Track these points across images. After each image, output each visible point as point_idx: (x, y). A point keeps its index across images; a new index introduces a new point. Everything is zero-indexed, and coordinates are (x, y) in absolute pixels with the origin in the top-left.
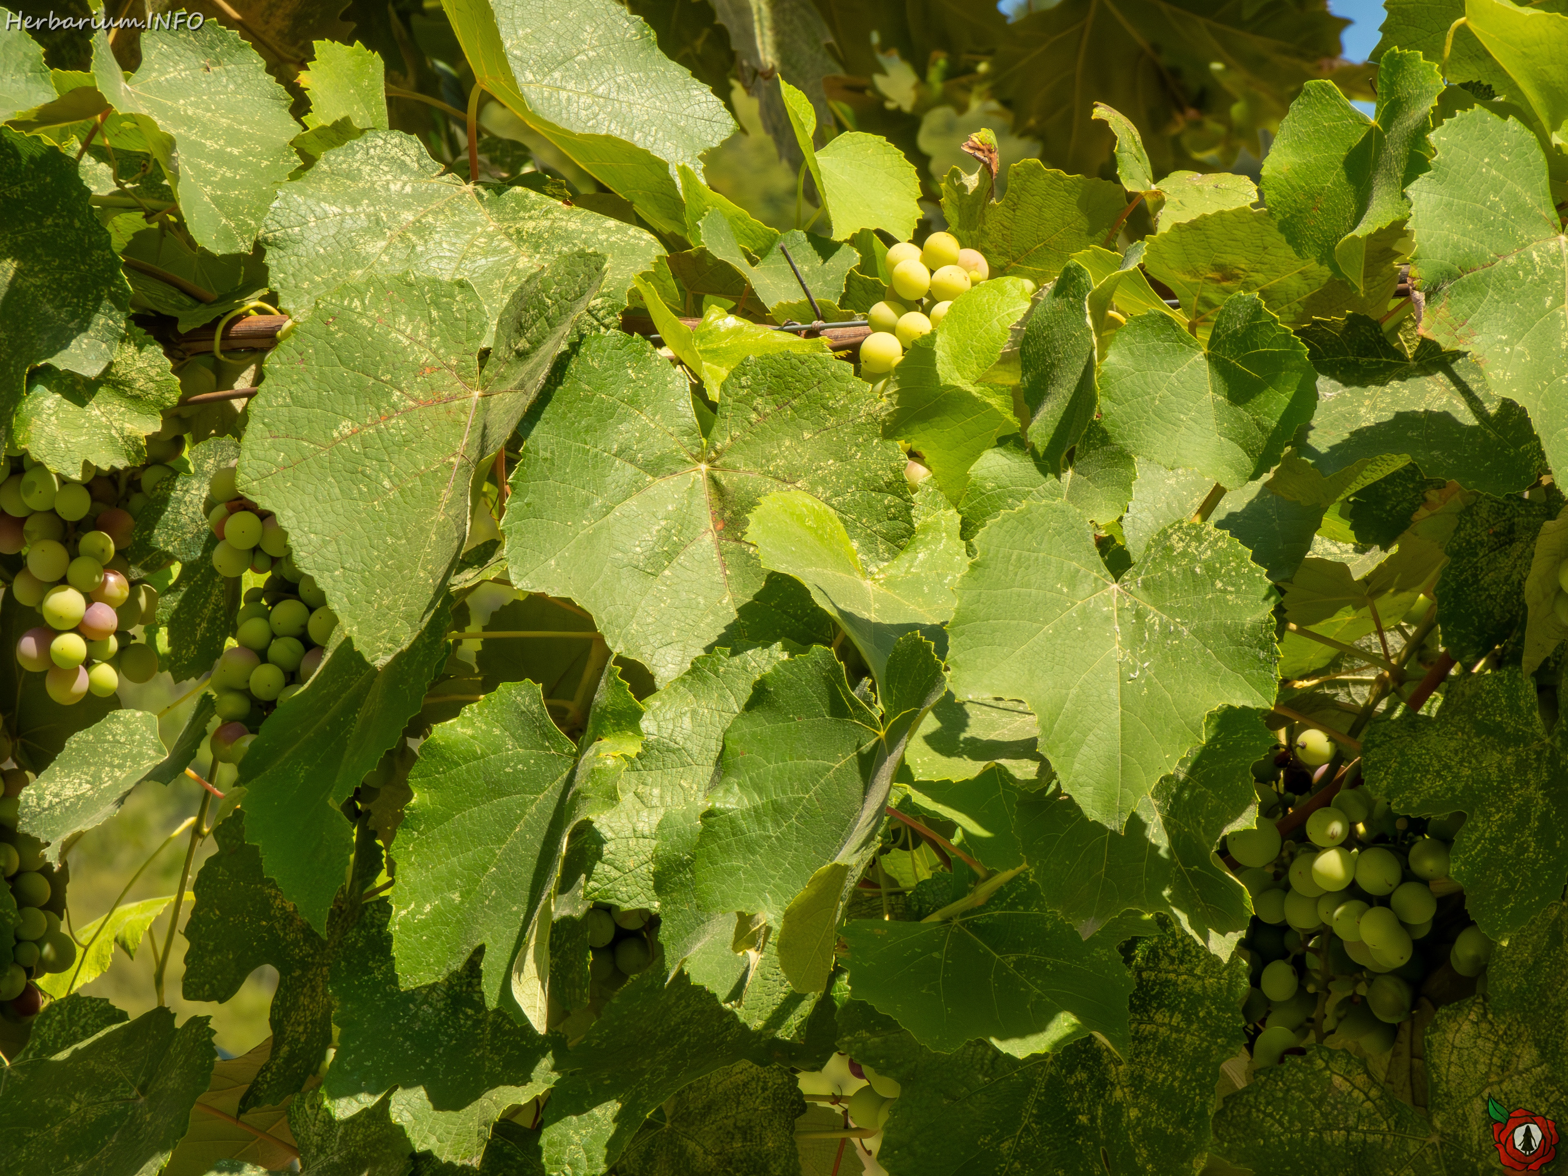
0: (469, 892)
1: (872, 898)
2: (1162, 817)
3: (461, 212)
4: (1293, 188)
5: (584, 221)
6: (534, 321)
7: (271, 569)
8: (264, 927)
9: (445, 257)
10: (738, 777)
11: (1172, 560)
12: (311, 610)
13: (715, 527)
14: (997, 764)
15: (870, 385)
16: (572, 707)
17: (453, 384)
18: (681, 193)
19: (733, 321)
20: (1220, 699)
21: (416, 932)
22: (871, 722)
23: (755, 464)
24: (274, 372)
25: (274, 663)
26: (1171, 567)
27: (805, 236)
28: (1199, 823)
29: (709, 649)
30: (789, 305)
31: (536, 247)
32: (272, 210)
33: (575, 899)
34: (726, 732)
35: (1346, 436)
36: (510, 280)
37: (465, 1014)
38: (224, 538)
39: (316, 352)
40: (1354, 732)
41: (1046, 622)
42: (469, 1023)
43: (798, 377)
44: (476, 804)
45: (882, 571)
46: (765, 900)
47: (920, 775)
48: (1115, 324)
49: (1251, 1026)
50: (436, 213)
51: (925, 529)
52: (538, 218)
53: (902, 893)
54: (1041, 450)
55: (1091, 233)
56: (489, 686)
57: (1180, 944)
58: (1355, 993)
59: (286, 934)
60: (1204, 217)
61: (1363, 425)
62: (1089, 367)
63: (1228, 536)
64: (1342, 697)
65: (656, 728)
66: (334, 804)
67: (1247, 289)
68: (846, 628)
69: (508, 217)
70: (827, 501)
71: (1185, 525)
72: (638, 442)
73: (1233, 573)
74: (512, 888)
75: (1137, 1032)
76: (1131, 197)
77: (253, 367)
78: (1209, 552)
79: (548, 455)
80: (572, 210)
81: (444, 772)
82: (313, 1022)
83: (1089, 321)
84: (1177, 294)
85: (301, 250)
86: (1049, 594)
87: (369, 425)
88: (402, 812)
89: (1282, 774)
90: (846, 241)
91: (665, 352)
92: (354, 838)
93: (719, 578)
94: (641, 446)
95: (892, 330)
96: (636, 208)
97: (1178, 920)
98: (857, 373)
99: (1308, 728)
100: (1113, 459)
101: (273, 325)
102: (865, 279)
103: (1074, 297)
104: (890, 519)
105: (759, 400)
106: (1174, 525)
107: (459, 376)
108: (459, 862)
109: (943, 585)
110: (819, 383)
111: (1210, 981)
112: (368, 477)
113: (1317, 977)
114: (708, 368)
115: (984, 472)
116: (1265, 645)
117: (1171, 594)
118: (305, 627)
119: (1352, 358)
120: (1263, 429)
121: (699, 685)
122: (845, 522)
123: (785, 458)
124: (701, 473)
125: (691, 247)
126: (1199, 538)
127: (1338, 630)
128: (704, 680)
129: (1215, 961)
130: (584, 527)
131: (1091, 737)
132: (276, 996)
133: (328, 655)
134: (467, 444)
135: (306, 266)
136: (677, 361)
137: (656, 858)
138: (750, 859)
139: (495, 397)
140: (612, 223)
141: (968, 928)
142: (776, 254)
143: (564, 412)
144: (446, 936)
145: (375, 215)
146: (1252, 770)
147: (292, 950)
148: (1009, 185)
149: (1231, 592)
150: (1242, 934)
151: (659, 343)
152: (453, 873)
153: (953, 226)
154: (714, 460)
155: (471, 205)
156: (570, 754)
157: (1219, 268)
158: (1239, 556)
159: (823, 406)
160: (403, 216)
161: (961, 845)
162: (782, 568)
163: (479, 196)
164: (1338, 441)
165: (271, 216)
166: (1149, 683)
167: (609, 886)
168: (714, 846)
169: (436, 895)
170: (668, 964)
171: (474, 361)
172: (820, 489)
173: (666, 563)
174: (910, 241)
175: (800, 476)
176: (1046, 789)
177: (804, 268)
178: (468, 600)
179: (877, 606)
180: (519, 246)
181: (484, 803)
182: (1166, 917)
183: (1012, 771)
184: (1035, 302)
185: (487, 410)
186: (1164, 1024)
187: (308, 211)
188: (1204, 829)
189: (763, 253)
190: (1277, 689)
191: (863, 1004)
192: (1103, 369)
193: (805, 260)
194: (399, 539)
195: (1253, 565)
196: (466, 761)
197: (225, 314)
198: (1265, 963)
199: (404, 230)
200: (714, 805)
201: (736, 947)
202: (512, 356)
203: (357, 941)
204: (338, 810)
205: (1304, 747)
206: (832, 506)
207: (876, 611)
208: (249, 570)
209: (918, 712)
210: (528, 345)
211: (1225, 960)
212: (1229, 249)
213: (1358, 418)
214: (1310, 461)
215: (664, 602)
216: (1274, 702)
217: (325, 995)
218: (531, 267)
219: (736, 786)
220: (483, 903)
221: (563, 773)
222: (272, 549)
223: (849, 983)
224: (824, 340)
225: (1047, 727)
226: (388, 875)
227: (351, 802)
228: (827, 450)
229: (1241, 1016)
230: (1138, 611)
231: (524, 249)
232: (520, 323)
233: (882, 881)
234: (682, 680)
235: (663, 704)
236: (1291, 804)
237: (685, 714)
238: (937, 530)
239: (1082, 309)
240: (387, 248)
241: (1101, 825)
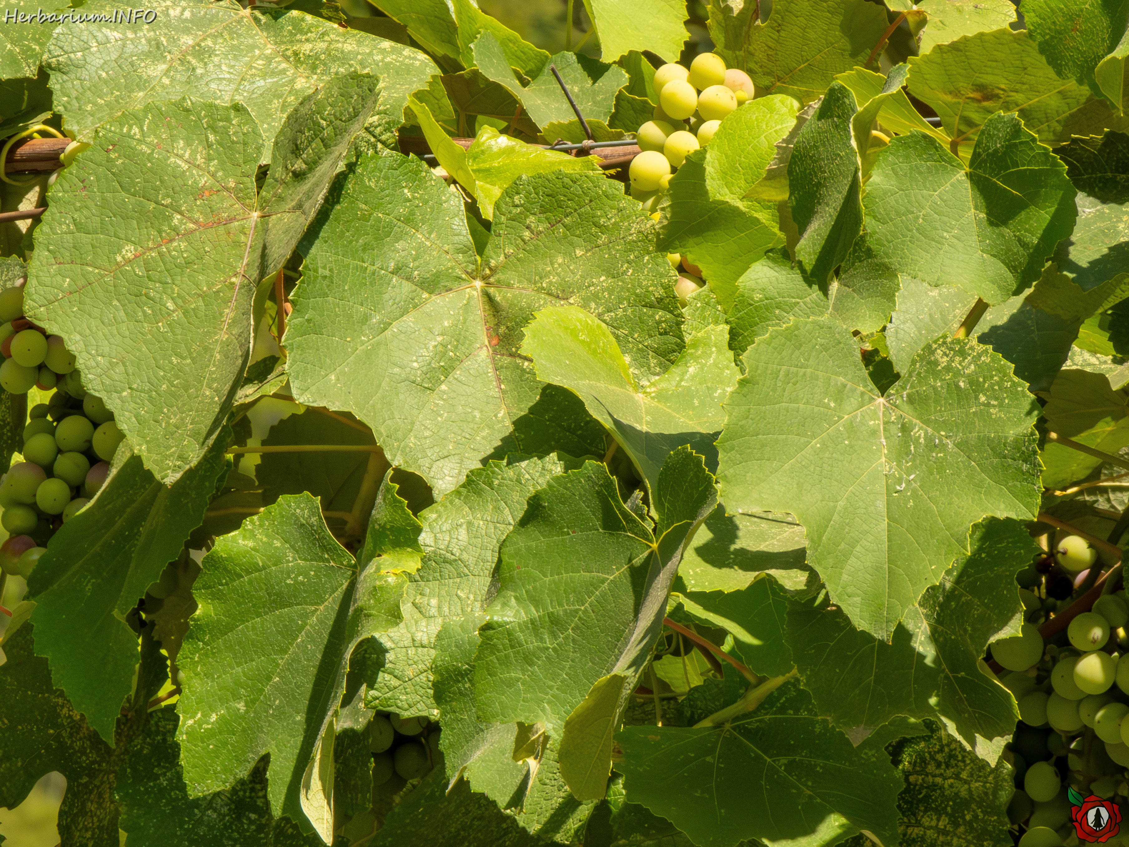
0: (253, 702)
1: (644, 704)
2: (929, 625)
3: (239, 36)
4: (1052, 10)
5: (359, 43)
6: (310, 143)
7: (56, 385)
8: (52, 735)
9: (224, 79)
10: (514, 591)
11: (936, 375)
12: (96, 425)
13: (489, 342)
14: (768, 575)
15: (641, 204)
16: (351, 519)
17: (231, 206)
18: (454, 16)
19: (504, 141)
20: (984, 511)
21: (203, 742)
22: (645, 535)
23: (529, 281)
24: (58, 200)
25: (60, 477)
26: (935, 381)
27: (574, 57)
28: (965, 630)
29: (485, 461)
30: (560, 125)
31: (314, 68)
32: (55, 35)
33: (356, 712)
34: (502, 545)
35: (1105, 251)
36: (289, 100)
37: (249, 819)
38: (10, 356)
39: (98, 180)
40: (1114, 538)
41: (814, 436)
42: (253, 827)
43: (571, 196)
44: (259, 615)
45: (653, 384)
46: (543, 710)
47: (692, 586)
48: (878, 142)
49: (1016, 827)
50: (215, 37)
51: (695, 345)
52: (315, 40)
53: (674, 699)
54: (808, 268)
55: (854, 54)
56: (269, 499)
57: (946, 749)
58: (1116, 794)
59: (73, 742)
60: (965, 39)
61: (1122, 240)
62: (854, 188)
63: (991, 351)
64: (1102, 504)
65: (432, 539)
66: (119, 615)
67: (1007, 109)
68: (619, 438)
69: (285, 40)
70: (599, 316)
71: (949, 340)
72: (414, 260)
73: (996, 387)
74: (295, 698)
75: (905, 835)
76: (893, 16)
77: (37, 189)
78: (972, 367)
79: (327, 273)
80: (348, 32)
81: (227, 584)
82: (101, 828)
83: (854, 143)
84: (938, 114)
85: (85, 75)
86: (816, 409)
87: (151, 249)
88: (187, 624)
89: (1043, 580)
90: (615, 62)
91: (439, 172)
92: (139, 648)
93: (495, 392)
94: (417, 263)
95: (660, 148)
96: (410, 31)
97: (945, 726)
98: (627, 192)
99: (1068, 534)
100: (877, 270)
101: (56, 148)
102: (634, 99)
103: (839, 117)
104: (661, 334)
105: (532, 218)
106: (938, 340)
107: (238, 198)
108: (244, 672)
109: (713, 399)
110: (591, 201)
111: (976, 785)
112: (152, 299)
113: (1081, 778)
114: (481, 187)
115: (751, 284)
116: (1029, 458)
117: (935, 408)
118: (90, 442)
119: (1110, 174)
120: (1024, 245)
121: (474, 497)
122: (617, 337)
123: (558, 274)
124: (476, 290)
125: (464, 69)
126: (962, 353)
127: (1099, 440)
128: (479, 492)
129: (981, 765)
130: (363, 343)
131: (858, 548)
132: (64, 803)
133: (114, 472)
134: (247, 265)
135: (89, 89)
136: (452, 181)
137: (435, 669)
138: (528, 670)
139: (274, 217)
140: (387, 44)
141: (740, 733)
142: (546, 75)
143: (342, 231)
144: (232, 745)
145: (155, 40)
146: (1017, 579)
147: (80, 758)
148: (774, 7)
149: (994, 406)
150: (1009, 738)
151: (433, 163)
152: (238, 684)
153: (719, 47)
154: (489, 277)
155: (249, 28)
156: (349, 566)
157: (980, 88)
158: (1001, 370)
159: (595, 225)
160: (182, 40)
161: (732, 652)
162: (557, 381)
163: (256, 20)
164: (1097, 256)
165: (54, 42)
166: (915, 495)
167: (389, 695)
168: (493, 658)
169: (222, 705)
170: (448, 772)
171: (251, 183)
172: (593, 305)
173: (443, 378)
174: (677, 62)
175: (573, 292)
176: (815, 598)
177: (574, 89)
178: (249, 414)
179: (648, 418)
180: (296, 67)
181: (266, 613)
182: (932, 723)
183: (781, 582)
184: (801, 120)
185: (266, 231)
186: (930, 828)
187: (90, 37)
188: (971, 637)
189: (535, 73)
190: (1039, 501)
191: (638, 808)
192: (868, 189)
193: (575, 81)
194: (184, 358)
195: (1016, 379)
196: (248, 573)
197: (10, 138)
198: (1029, 764)
199: (184, 53)
200: (492, 618)
201: (516, 757)
202: (289, 178)
203: (142, 748)
204: (123, 621)
205: (1064, 553)
206: (604, 321)
207: (648, 423)
208: (35, 387)
209: (691, 524)
210: (304, 166)
211: (993, 765)
212: (989, 70)
213: (1117, 233)
214: (1071, 276)
215: (441, 416)
216: (1036, 514)
217: (112, 802)
218: (309, 88)
219: (513, 599)
220: (267, 712)
221: (343, 584)
222: (57, 366)
223: (624, 788)
224: (594, 158)
225: (815, 539)
226: (173, 683)
227: (135, 613)
228: (599, 267)
229: (1007, 820)
230: (903, 425)
231: (301, 70)
232: (296, 145)
233: (655, 688)
234: (457, 493)
235: (440, 516)
236: (1054, 609)
237: (461, 526)
238: (707, 345)
239: (846, 130)
240: (168, 70)
241: (869, 634)
